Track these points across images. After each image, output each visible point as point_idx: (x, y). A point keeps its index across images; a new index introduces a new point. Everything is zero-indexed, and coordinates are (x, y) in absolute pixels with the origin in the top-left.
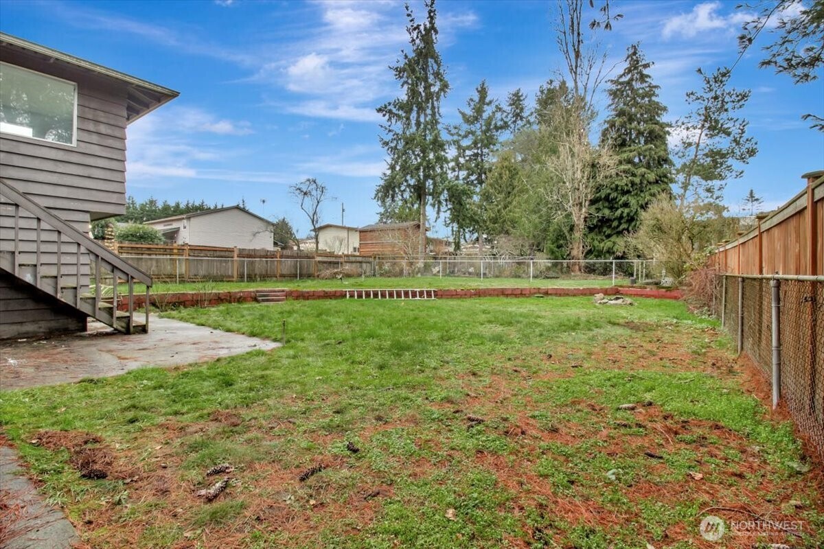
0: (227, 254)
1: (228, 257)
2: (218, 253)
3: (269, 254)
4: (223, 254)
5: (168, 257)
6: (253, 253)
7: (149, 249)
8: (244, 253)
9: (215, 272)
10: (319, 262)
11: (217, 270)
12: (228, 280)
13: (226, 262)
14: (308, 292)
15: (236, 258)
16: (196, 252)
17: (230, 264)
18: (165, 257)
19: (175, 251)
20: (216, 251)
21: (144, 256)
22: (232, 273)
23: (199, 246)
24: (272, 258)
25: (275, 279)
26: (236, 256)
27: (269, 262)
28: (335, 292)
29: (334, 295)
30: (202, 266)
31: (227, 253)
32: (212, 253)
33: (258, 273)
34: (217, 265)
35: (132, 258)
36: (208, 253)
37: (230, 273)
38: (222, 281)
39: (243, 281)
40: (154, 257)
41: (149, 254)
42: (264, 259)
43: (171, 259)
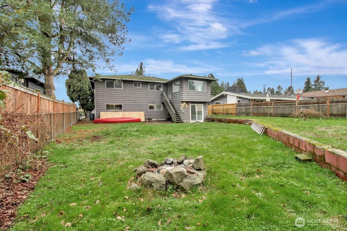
0: (292, 103)
1: (293, 105)
2: (287, 103)
5: (267, 106)
7: (261, 104)
8: (302, 102)
9: (286, 112)
16: (277, 104)
17: (294, 108)
18: (265, 106)
19: (269, 104)
21: (259, 107)
26: (297, 104)
34: (286, 109)
35: (256, 108)
40: (262, 107)
41: (261, 106)
43: (267, 107)
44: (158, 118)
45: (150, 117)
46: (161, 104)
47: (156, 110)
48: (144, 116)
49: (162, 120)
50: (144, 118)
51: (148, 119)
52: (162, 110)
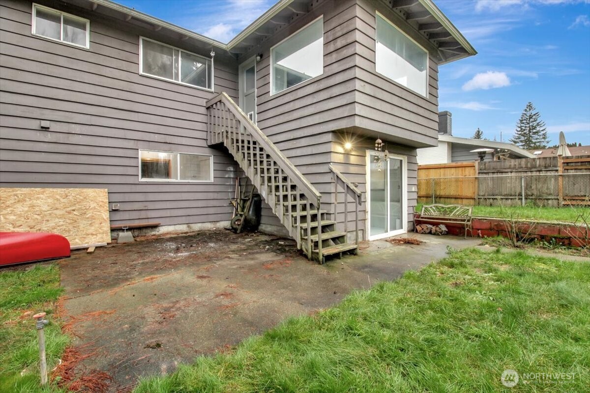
44: (191, 219)
45: (143, 214)
46: (207, 152)
47: (179, 180)
48: (106, 215)
49: (209, 226)
50: (107, 227)
51: (130, 229)
52: (212, 180)
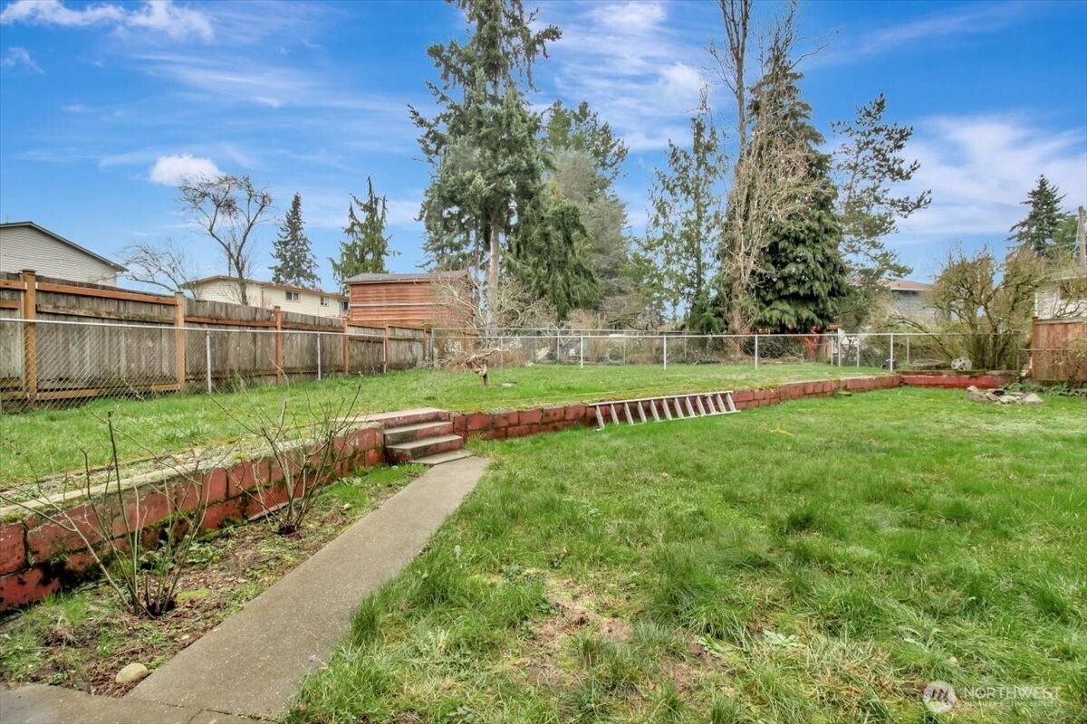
0: (156, 312)
1: (161, 323)
2: (131, 310)
3: (258, 317)
4: (143, 311)
6: (223, 314)
8: (201, 312)
10: (351, 339)
11: (128, 361)
12: (163, 388)
13: (153, 336)
14: (506, 417)
15: (181, 326)
16: (62, 301)
17: (165, 341)
20: (125, 301)
22: (171, 368)
23: (74, 284)
24: (266, 327)
25: (272, 380)
26: (181, 320)
27: (259, 337)
28: (565, 410)
29: (564, 419)
30: (82, 350)
31: (156, 308)
32: (112, 307)
33: (235, 367)
34: (128, 347)
36: (104, 309)
37: (166, 371)
38: (148, 395)
39: (200, 392)
42: (249, 330)
